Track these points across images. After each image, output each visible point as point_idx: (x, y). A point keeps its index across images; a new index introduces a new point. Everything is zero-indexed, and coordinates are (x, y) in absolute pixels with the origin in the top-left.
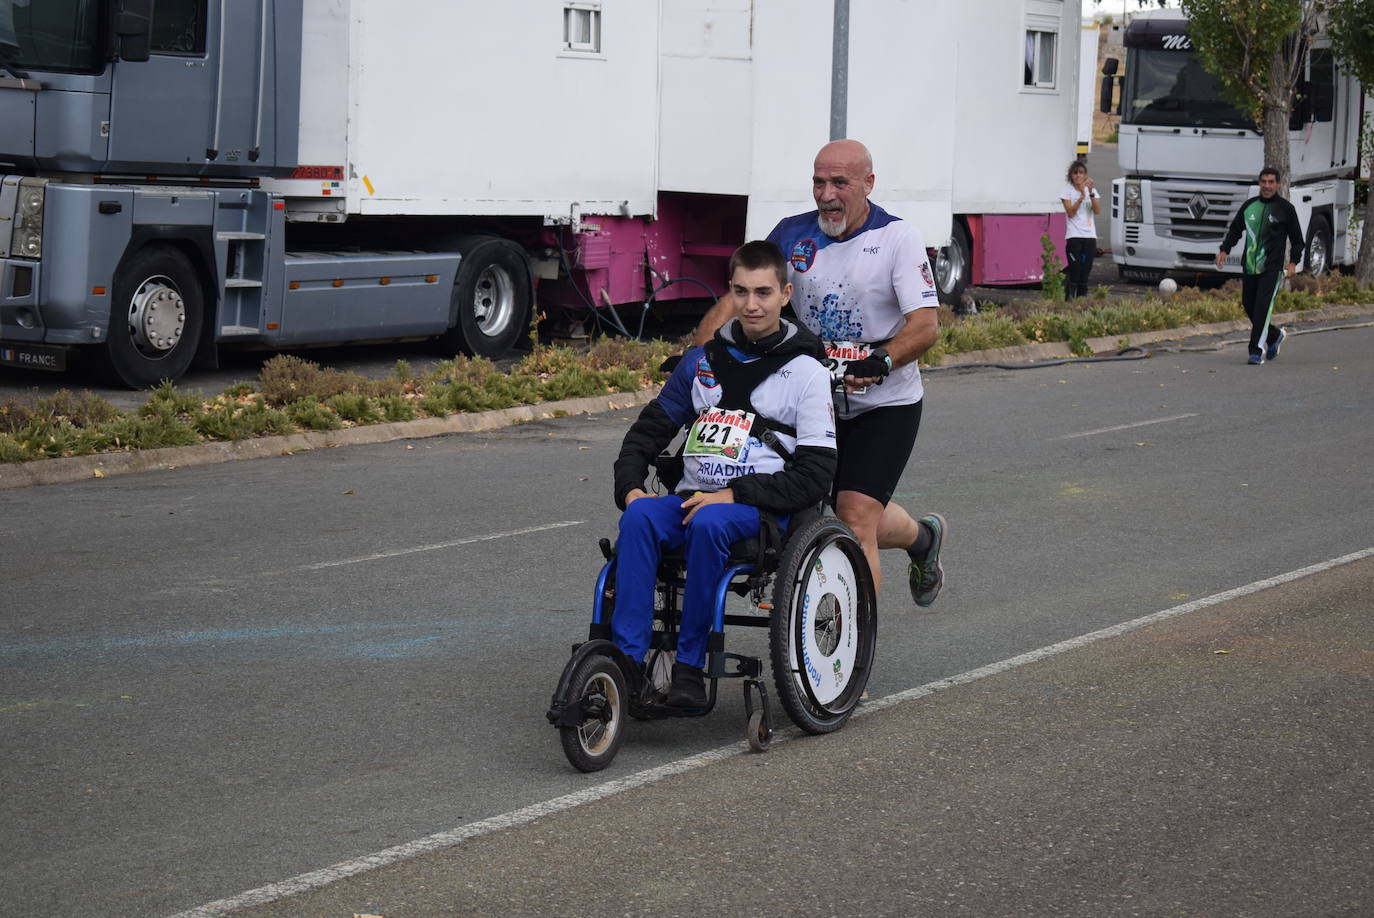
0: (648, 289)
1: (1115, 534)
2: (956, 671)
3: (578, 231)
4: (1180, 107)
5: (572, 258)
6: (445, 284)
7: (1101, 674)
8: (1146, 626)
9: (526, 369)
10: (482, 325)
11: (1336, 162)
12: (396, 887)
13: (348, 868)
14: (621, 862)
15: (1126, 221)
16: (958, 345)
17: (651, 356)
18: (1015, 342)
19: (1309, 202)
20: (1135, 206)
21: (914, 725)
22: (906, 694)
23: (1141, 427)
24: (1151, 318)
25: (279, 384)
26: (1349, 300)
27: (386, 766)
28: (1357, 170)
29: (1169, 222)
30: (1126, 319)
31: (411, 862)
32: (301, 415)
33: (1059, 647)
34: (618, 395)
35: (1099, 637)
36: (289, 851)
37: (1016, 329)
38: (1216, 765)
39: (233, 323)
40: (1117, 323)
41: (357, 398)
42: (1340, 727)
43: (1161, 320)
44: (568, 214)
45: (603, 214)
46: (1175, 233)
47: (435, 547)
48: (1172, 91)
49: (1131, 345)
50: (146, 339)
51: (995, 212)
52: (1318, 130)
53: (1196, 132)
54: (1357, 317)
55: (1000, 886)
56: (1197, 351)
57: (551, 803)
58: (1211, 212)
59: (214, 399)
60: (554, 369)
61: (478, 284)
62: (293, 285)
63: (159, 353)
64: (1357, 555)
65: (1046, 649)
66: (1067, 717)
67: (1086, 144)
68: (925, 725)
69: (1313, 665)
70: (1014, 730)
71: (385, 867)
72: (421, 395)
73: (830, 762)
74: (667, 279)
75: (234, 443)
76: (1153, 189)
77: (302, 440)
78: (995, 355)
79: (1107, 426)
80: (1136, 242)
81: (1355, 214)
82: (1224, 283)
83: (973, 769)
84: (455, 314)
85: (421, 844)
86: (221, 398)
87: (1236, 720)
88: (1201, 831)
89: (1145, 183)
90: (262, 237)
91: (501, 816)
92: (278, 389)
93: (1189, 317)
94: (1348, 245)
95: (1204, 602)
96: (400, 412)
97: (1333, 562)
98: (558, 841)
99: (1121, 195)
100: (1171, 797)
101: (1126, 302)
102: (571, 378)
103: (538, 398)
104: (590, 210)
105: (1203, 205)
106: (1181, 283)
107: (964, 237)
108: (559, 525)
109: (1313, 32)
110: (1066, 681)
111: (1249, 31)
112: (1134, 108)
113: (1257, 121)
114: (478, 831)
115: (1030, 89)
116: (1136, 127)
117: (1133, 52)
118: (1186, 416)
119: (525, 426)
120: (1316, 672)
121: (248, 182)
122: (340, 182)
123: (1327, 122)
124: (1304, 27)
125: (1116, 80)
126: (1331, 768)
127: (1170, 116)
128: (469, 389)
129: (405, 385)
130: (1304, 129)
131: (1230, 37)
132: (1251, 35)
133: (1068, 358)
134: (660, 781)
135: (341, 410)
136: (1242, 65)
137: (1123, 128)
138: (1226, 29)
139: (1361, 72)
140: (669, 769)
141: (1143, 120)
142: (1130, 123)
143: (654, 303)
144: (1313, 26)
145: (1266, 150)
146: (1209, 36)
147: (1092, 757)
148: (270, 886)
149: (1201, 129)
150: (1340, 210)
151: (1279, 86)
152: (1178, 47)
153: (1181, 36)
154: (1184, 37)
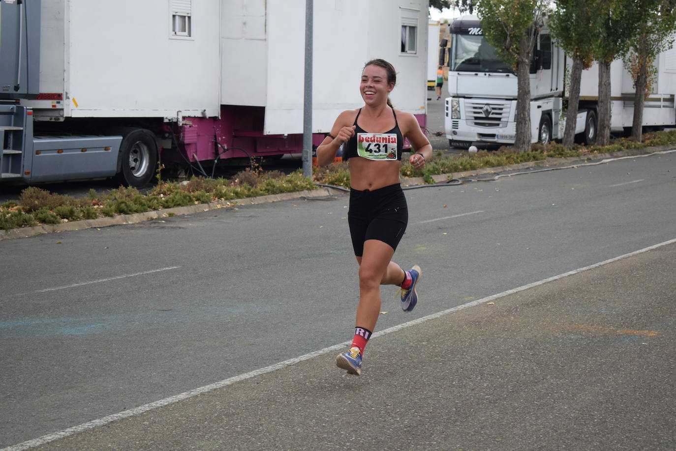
0: (216, 153)
1: (440, 269)
3: (181, 124)
4: (479, 63)
5: (178, 138)
6: (114, 151)
7: (429, 336)
8: (452, 313)
9: (155, 193)
10: (133, 172)
11: (553, 89)
12: (72, 446)
13: (49, 438)
14: (186, 432)
15: (452, 118)
17: (217, 186)
19: (540, 109)
20: (456, 112)
22: (333, 347)
23: (456, 218)
24: (463, 165)
25: (30, 202)
26: (560, 156)
27: (71, 388)
28: (563, 93)
29: (473, 118)
30: (451, 166)
31: (81, 434)
32: (41, 216)
34: (201, 205)
35: (429, 318)
36: (19, 430)
38: (481, 378)
39: (7, 172)
40: (447, 168)
41: (69, 208)
43: (468, 166)
44: (176, 116)
45: (193, 116)
46: (476, 124)
47: (104, 280)
48: (475, 55)
49: (453, 178)
52: (544, 73)
53: (485, 75)
54: (563, 164)
55: (372, 440)
56: (485, 181)
57: (153, 404)
58: (493, 113)
60: (169, 193)
61: (131, 151)
62: (38, 152)
64: (556, 277)
65: (403, 324)
66: (411, 357)
67: (434, 81)
69: (532, 330)
70: (385, 364)
71: (68, 437)
72: (102, 206)
73: (293, 381)
74: (226, 148)
75: (6, 231)
76: (465, 103)
77: (40, 228)
80: (457, 128)
81: (562, 114)
82: (499, 148)
83: (363, 383)
84: (120, 167)
85: (87, 425)
86: (1, 209)
87: (492, 357)
88: (472, 411)
89: (461, 100)
90: (22, 129)
91: (128, 411)
92: (29, 204)
93: (482, 164)
94: (559, 129)
95: (481, 301)
96: (90, 215)
97: (544, 281)
98: (155, 422)
100: (458, 394)
101: (451, 157)
102: (177, 197)
103: (160, 207)
104: (187, 114)
105: (489, 110)
106: (479, 148)
108: (167, 268)
109: (541, 26)
110: (411, 340)
111: (509, 25)
112: (455, 64)
113: (514, 69)
114: (116, 418)
115: (404, 54)
116: (457, 72)
117: (454, 36)
118: (478, 212)
119: (154, 221)
120: (533, 333)
121: (14, 101)
122: (61, 101)
123: (549, 70)
124: (536, 23)
125: (447, 49)
126: (536, 379)
127: (474, 67)
128: (125, 203)
129: (94, 201)
130: (537, 73)
131: (500, 28)
132: (510, 27)
133: (423, 185)
134: (209, 392)
135: (61, 214)
136: (506, 42)
137: (450, 73)
138: (498, 24)
139: (564, 45)
140: (213, 386)
141: (460, 69)
142: (454, 71)
143: (219, 160)
144: (541, 23)
145: (519, 83)
146: (490, 28)
147: (422, 377)
148: (9, 447)
149: (487, 74)
150: (555, 112)
151: (524, 52)
152: (476, 34)
153: (477, 28)
154: (479, 29)
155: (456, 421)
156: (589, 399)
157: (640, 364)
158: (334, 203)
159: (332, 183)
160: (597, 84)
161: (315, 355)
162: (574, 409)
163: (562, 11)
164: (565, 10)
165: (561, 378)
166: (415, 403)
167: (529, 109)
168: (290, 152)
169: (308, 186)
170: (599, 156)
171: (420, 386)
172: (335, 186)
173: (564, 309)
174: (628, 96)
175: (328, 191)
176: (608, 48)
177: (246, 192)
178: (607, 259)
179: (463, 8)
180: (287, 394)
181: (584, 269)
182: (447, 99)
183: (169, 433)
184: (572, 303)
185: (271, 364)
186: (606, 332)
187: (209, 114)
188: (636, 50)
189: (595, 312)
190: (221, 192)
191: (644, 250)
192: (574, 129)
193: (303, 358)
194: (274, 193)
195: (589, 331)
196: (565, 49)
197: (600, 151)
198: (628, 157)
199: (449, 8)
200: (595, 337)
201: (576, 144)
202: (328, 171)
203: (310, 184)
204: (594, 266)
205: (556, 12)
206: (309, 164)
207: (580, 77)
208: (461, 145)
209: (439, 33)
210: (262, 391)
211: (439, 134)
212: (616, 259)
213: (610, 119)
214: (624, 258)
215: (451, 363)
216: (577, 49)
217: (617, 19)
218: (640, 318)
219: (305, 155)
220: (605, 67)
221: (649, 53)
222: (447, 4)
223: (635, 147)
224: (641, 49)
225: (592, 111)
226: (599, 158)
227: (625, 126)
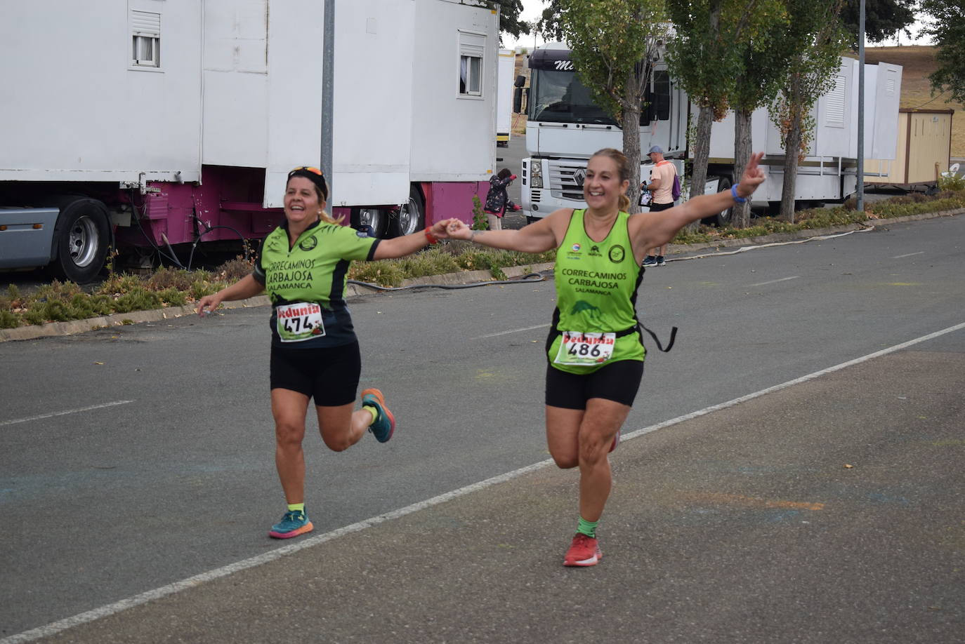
0: (196, 233)
1: (511, 406)
2: (389, 509)
3: (145, 192)
4: (569, 110)
5: (141, 212)
6: (48, 230)
7: (493, 510)
8: (527, 474)
9: (105, 290)
10: (75, 259)
11: (672, 147)
15: (531, 187)
16: (412, 272)
17: (195, 281)
18: (453, 270)
20: (537, 177)
23: (536, 330)
26: (681, 241)
28: (686, 153)
29: (561, 187)
33: (465, 490)
34: (170, 308)
35: (493, 482)
37: (453, 262)
38: (569, 577)
42: (658, 547)
44: (137, 181)
45: (162, 180)
46: (565, 195)
47: (21, 421)
48: (563, 99)
49: (533, 272)
51: (440, 180)
52: (660, 126)
53: (578, 126)
54: (686, 253)
60: (125, 290)
61: (72, 229)
64: (677, 420)
65: (455, 491)
66: (465, 543)
67: (508, 135)
69: (642, 501)
70: (427, 554)
72: (26, 310)
73: (289, 581)
74: (209, 226)
76: (550, 165)
78: (439, 279)
79: (512, 328)
80: (539, 201)
81: (684, 182)
84: (55, 251)
88: (554, 629)
89: (544, 161)
96: (8, 322)
97: (661, 425)
99: (528, 170)
102: (135, 296)
103: (111, 311)
104: (153, 178)
105: (583, 176)
107: (419, 197)
108: (115, 403)
109: (655, 60)
110: (467, 516)
111: (612, 57)
112: (536, 109)
113: (618, 119)
115: (464, 96)
116: (538, 123)
117: (535, 71)
119: (101, 331)
120: (644, 506)
123: (666, 121)
124: (648, 56)
125: (524, 90)
126: (650, 579)
127: (560, 115)
128: (60, 305)
129: (14, 302)
130: (650, 125)
131: (599, 62)
132: (613, 60)
133: (489, 281)
134: (161, 599)
136: (607, 81)
137: (529, 123)
138: (597, 56)
139: (688, 87)
140: (169, 589)
141: (543, 118)
142: (534, 120)
143: (199, 243)
144: (655, 56)
145: (625, 139)
146: (585, 61)
147: (480, 574)
149: (581, 125)
151: (632, 95)
152: (565, 69)
153: (567, 61)
154: (569, 62)
156: (727, 611)
157: (800, 554)
158: (361, 306)
159: (360, 277)
160: (734, 142)
162: (705, 627)
163: (685, 39)
164: (688, 38)
165: (685, 577)
167: (639, 175)
170: (736, 242)
172: (364, 282)
173: (688, 469)
174: (776, 158)
175: (355, 290)
176: (748, 92)
181: (717, 407)
184: (701, 459)
185: (257, 553)
186: (750, 504)
187: (185, 178)
188: (786, 93)
189: (734, 474)
190: (200, 290)
195: (725, 503)
196: (688, 92)
197: (736, 235)
198: (776, 244)
199: (528, 33)
200: (734, 512)
201: (703, 225)
204: (730, 403)
205: (676, 40)
207: (709, 132)
209: (514, 68)
210: (242, 598)
212: (762, 392)
214: (773, 392)
216: (705, 92)
217: (761, 51)
218: (799, 483)
220: (744, 116)
221: (805, 99)
222: (525, 28)
223: (785, 230)
224: (794, 94)
225: (726, 180)
226: (735, 244)
227: (771, 200)
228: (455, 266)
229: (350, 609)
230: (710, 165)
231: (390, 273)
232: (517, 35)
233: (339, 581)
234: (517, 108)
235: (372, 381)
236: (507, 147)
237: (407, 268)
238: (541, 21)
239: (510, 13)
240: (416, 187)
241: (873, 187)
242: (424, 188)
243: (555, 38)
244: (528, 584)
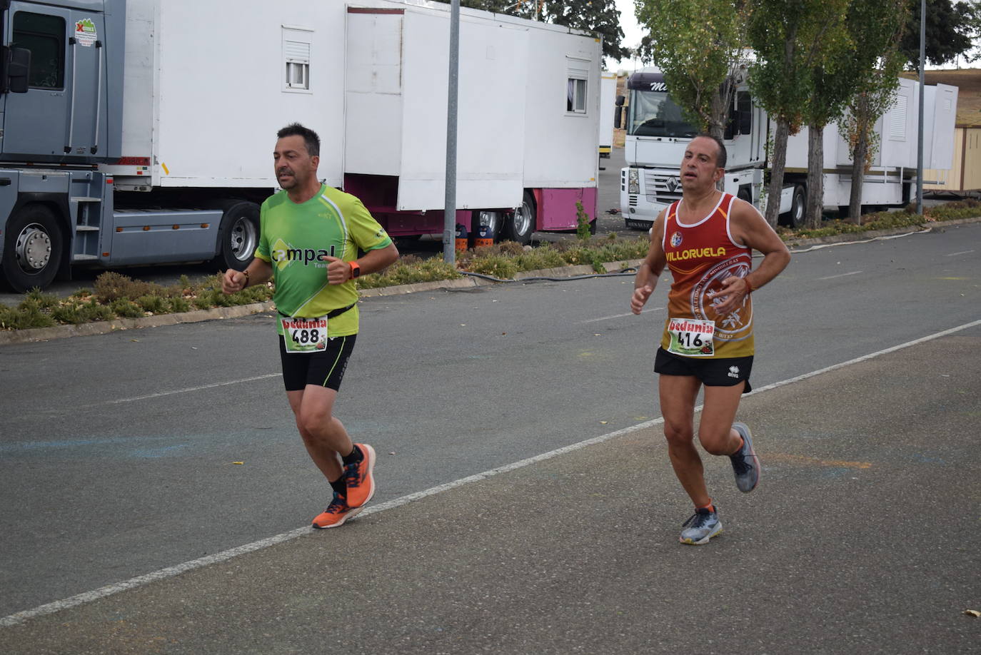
1: (607, 380)
2: (501, 464)
4: (662, 125)
6: (213, 229)
7: (589, 466)
8: (618, 437)
10: (236, 254)
11: (753, 159)
12: (136, 601)
13: (107, 590)
14: (279, 585)
15: (629, 193)
16: (525, 266)
18: (560, 265)
19: (737, 182)
20: (634, 185)
21: (471, 498)
22: (469, 479)
24: (640, 250)
25: (106, 290)
27: (141, 526)
28: (766, 163)
29: (655, 193)
30: (627, 251)
31: (148, 586)
32: (119, 309)
33: (565, 449)
35: (590, 443)
36: (72, 580)
37: (560, 257)
39: (81, 253)
40: (621, 254)
41: (155, 298)
46: (658, 200)
48: (657, 116)
49: (629, 267)
50: (27, 262)
51: (550, 187)
52: (742, 139)
53: (671, 140)
57: (241, 548)
59: (66, 300)
61: (234, 228)
62: (119, 229)
63: (35, 270)
65: (557, 450)
66: (564, 492)
67: (610, 147)
68: (478, 498)
71: (131, 589)
72: (195, 297)
73: (416, 521)
75: (77, 326)
76: (645, 174)
77: (117, 324)
78: (547, 272)
79: (609, 314)
80: (636, 205)
81: (763, 189)
84: (220, 246)
85: (157, 575)
86: (71, 299)
87: (665, 494)
89: (641, 170)
90: (99, 200)
91: (209, 557)
92: (105, 293)
95: (656, 421)
96: (181, 307)
98: (241, 572)
99: (626, 178)
101: (627, 240)
103: (267, 298)
105: (675, 183)
107: (531, 202)
108: (270, 375)
109: (739, 82)
110: (566, 470)
111: (699, 80)
112: (634, 126)
114: (192, 566)
115: (571, 113)
116: (635, 137)
117: (634, 92)
118: (658, 309)
119: (258, 316)
121: (91, 166)
122: (148, 167)
123: (747, 135)
124: (732, 79)
125: (623, 109)
127: (655, 130)
129: (185, 290)
130: (735, 139)
131: (688, 84)
132: (700, 83)
133: (592, 274)
135: (144, 305)
136: (695, 101)
137: (628, 137)
138: (685, 79)
139: (767, 105)
141: (639, 133)
142: (632, 134)
144: (738, 78)
146: (676, 83)
148: (57, 602)
149: (673, 139)
150: (755, 187)
151: (718, 113)
152: (660, 90)
153: (661, 83)
154: (663, 84)
155: (617, 575)
157: (849, 504)
158: (481, 295)
159: (480, 271)
160: (807, 154)
161: (445, 489)
163: (764, 63)
164: (767, 62)
166: (567, 551)
167: (723, 183)
168: (429, 232)
169: (450, 275)
170: (808, 241)
171: (573, 529)
172: (483, 275)
174: (844, 168)
175: (474, 281)
176: (819, 110)
177: (373, 281)
178: (814, 370)
179: (645, 58)
180: (408, 538)
181: (785, 382)
182: (623, 169)
183: (258, 586)
184: (768, 425)
185: (390, 498)
186: (807, 464)
188: (854, 112)
189: (796, 438)
191: (859, 359)
192: (777, 207)
193: (431, 491)
194: (407, 282)
195: (787, 462)
196: (767, 110)
197: (809, 235)
198: (844, 243)
199: (629, 57)
200: (794, 469)
201: (780, 227)
202: (474, 256)
203: (452, 271)
204: (796, 379)
205: (756, 64)
206: (451, 247)
207: (785, 145)
208: (640, 225)
209: (615, 88)
210: (378, 534)
211: (613, 212)
212: (825, 370)
213: (822, 197)
215: (614, 500)
216: (782, 110)
217: (831, 74)
218: (851, 446)
219: (446, 237)
220: (817, 132)
221: (870, 116)
222: (626, 53)
223: (852, 231)
224: (860, 111)
225: (800, 187)
226: (808, 243)
227: (841, 204)
228: (562, 261)
229: (467, 544)
230: (785, 174)
231: (505, 267)
232: (619, 59)
233: (458, 522)
234: (618, 123)
235: (488, 359)
236: (609, 157)
237: (520, 262)
238: (641, 47)
239: (614, 40)
240: (528, 192)
241: (932, 193)
242: (536, 194)
243: (652, 62)
244: (617, 526)
